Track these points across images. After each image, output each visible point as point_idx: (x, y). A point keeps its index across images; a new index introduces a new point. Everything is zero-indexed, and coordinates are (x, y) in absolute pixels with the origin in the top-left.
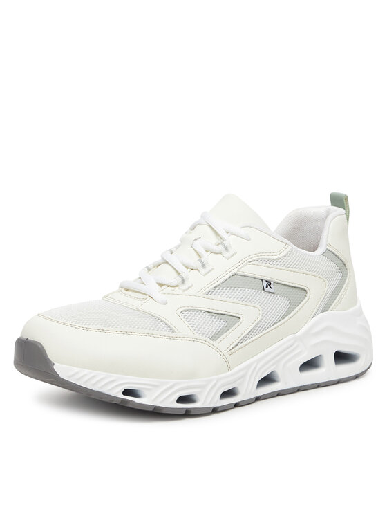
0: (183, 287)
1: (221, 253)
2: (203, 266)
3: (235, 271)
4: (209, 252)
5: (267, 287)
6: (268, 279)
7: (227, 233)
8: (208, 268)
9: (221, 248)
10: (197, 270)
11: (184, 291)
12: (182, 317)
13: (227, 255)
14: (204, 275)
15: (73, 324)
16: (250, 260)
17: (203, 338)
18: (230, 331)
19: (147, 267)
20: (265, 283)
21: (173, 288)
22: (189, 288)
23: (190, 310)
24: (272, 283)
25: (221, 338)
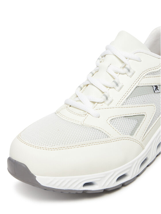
0: (107, 102)
1: (126, 74)
2: (117, 85)
3: (137, 85)
4: (118, 74)
5: (156, 90)
6: (156, 85)
7: (127, 58)
8: (120, 85)
9: (125, 70)
10: (114, 88)
11: (108, 105)
12: (111, 125)
13: (130, 74)
14: (119, 91)
15: (44, 147)
16: (144, 75)
17: (126, 136)
18: (140, 125)
19: (79, 87)
20: (155, 88)
21: (101, 104)
22: (111, 102)
23: (115, 119)
24: (158, 86)
25: (136, 132)
